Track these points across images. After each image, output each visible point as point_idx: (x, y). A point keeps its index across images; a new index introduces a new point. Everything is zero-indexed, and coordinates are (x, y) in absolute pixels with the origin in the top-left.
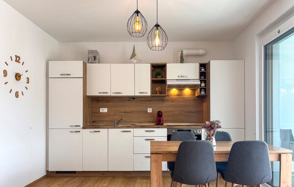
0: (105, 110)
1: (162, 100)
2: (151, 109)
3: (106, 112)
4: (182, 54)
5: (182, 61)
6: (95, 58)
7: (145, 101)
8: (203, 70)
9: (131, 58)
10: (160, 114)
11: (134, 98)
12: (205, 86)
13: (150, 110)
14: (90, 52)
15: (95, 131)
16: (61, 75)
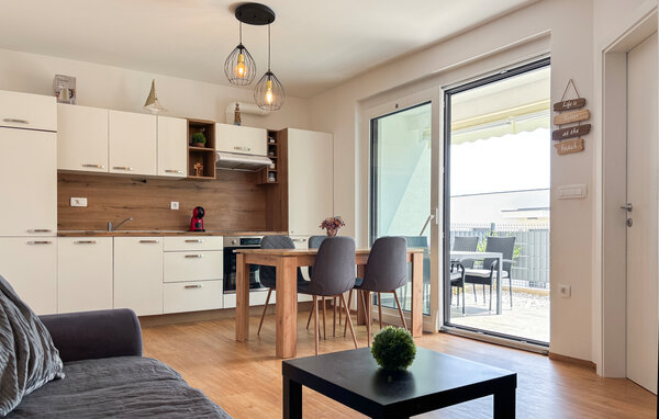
0: (83, 202)
1: (197, 187)
2: (177, 203)
3: (86, 205)
4: (237, 109)
5: (237, 121)
6: (72, 93)
7: (166, 187)
8: (272, 141)
9: (146, 105)
10: (199, 213)
11: (145, 181)
12: (276, 168)
13: (175, 206)
14: (59, 79)
15: (81, 242)
16: (6, 120)
